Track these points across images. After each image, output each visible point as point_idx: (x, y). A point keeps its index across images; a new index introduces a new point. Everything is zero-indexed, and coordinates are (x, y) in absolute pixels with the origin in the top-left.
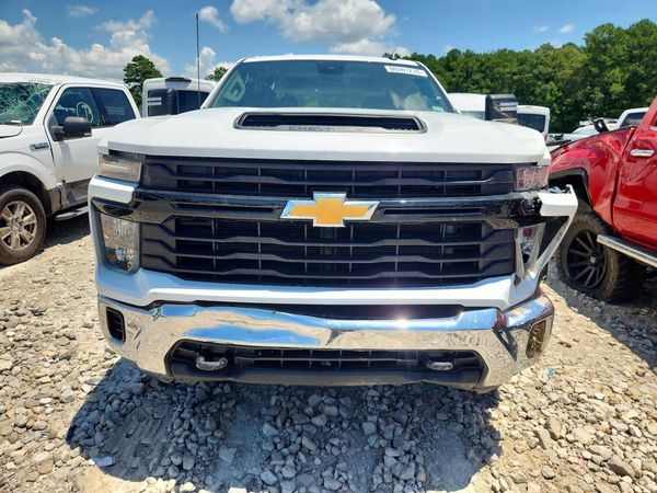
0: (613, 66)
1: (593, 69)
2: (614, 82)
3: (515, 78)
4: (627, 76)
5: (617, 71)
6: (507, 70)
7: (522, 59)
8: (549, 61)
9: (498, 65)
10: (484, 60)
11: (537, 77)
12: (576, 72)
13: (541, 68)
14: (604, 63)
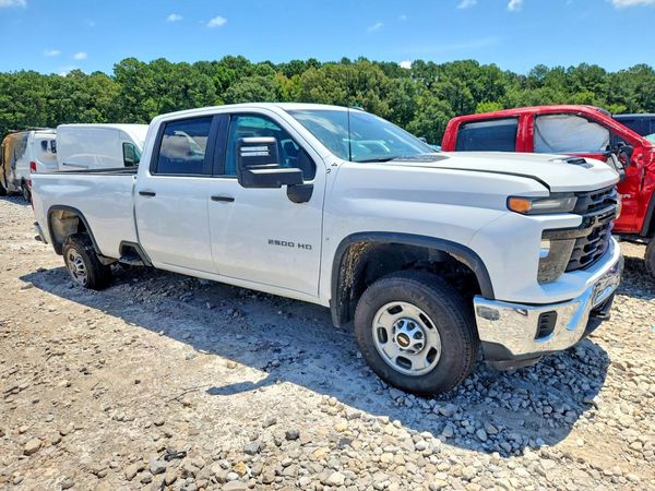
0: (146, 97)
1: (131, 99)
2: (152, 111)
3: (52, 102)
4: (161, 106)
5: (151, 101)
6: (41, 94)
7: (55, 83)
8: (83, 86)
9: (28, 87)
10: (7, 80)
11: (76, 103)
12: (115, 100)
13: (79, 93)
14: (138, 93)
